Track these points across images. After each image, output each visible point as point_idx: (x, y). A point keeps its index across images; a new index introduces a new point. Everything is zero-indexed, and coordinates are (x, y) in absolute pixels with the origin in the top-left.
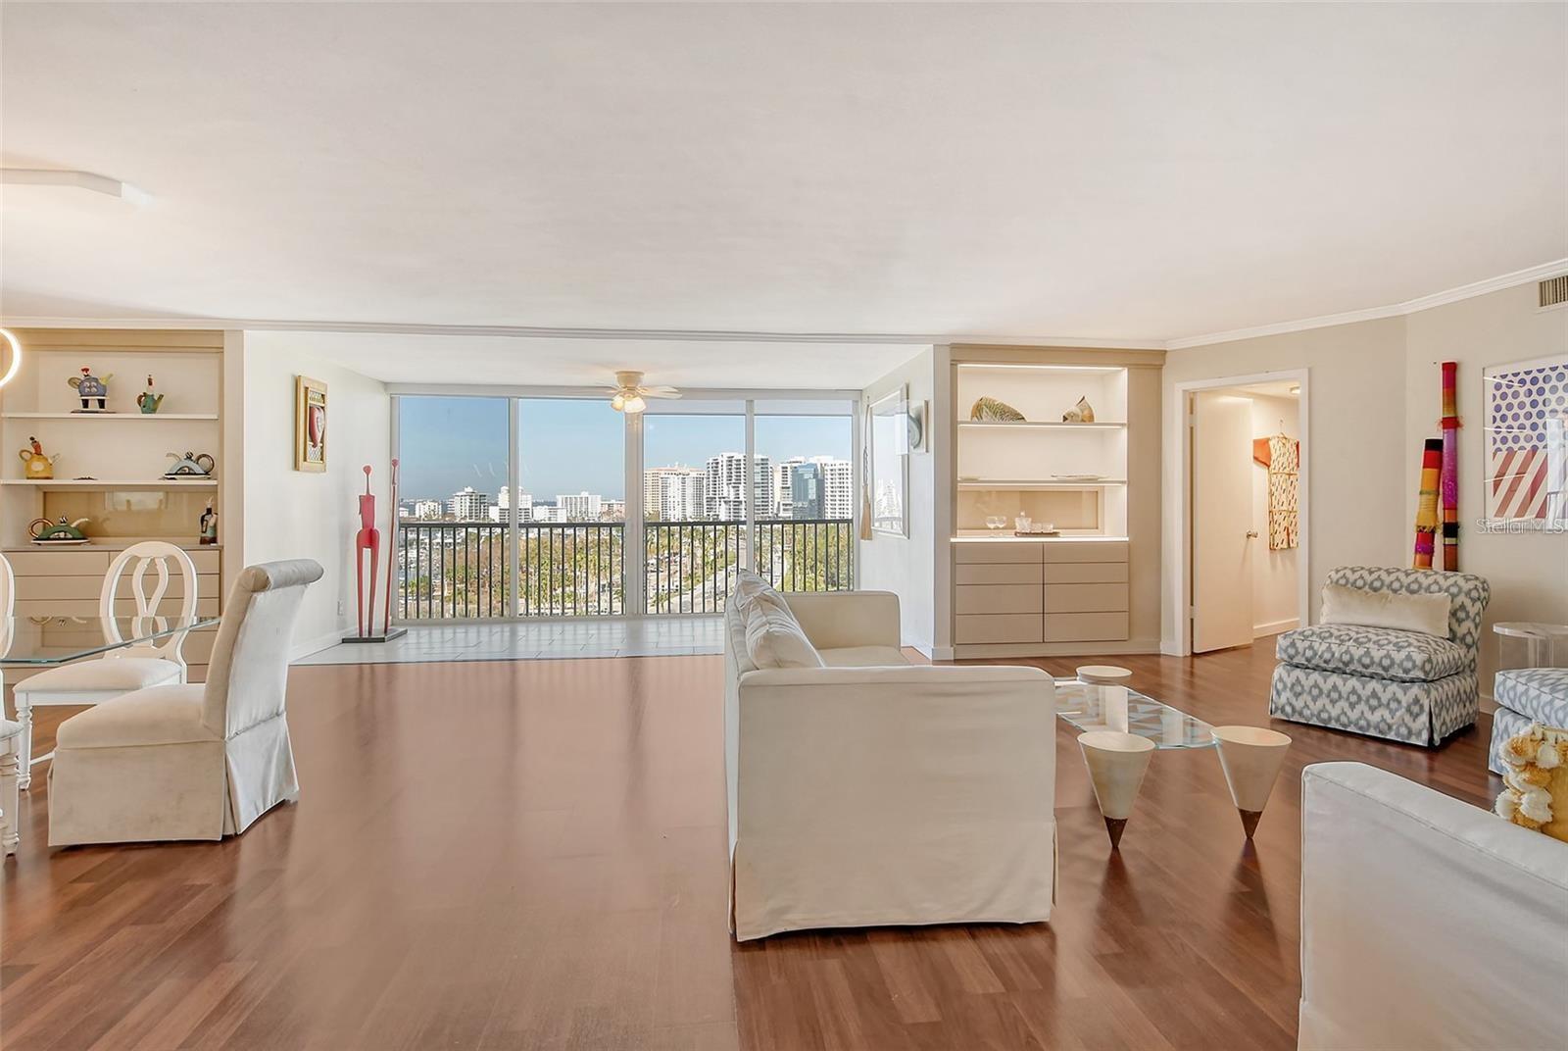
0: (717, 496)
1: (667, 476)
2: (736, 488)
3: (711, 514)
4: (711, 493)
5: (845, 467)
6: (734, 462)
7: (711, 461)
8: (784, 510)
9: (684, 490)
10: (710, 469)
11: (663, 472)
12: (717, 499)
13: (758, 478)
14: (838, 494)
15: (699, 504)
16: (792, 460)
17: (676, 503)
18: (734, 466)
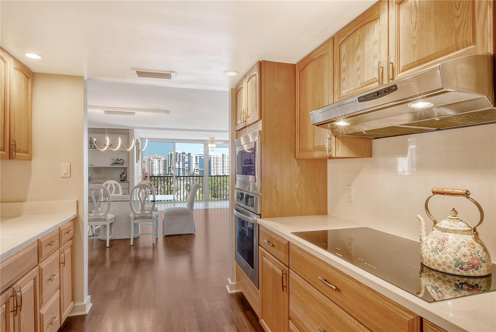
0: (172, 167)
1: (152, 159)
2: (179, 164)
3: (169, 173)
4: (169, 165)
5: (218, 156)
6: (178, 154)
7: (169, 154)
8: (196, 171)
9: (159, 164)
10: (169, 157)
11: (151, 158)
12: (172, 168)
13: (186, 160)
14: (215, 165)
15: (165, 169)
16: (199, 154)
17: (157, 169)
18: (178, 156)
